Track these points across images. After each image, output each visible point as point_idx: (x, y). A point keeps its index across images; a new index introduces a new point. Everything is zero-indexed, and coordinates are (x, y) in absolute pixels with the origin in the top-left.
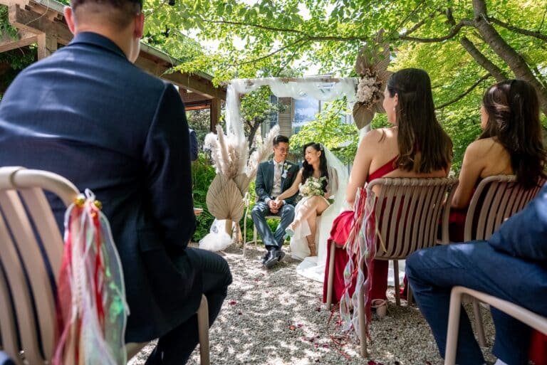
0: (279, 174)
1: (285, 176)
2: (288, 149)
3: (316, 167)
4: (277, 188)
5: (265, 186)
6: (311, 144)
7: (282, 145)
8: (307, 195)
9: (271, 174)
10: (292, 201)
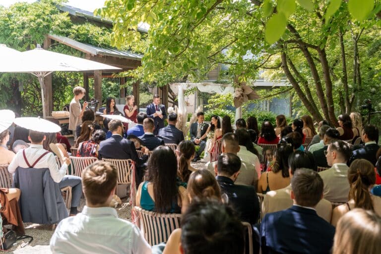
0: (199, 128)
1: (202, 129)
2: (203, 118)
3: (216, 125)
4: (199, 134)
5: (194, 133)
6: (214, 116)
7: (201, 116)
8: (210, 138)
9: (196, 128)
10: (205, 140)
